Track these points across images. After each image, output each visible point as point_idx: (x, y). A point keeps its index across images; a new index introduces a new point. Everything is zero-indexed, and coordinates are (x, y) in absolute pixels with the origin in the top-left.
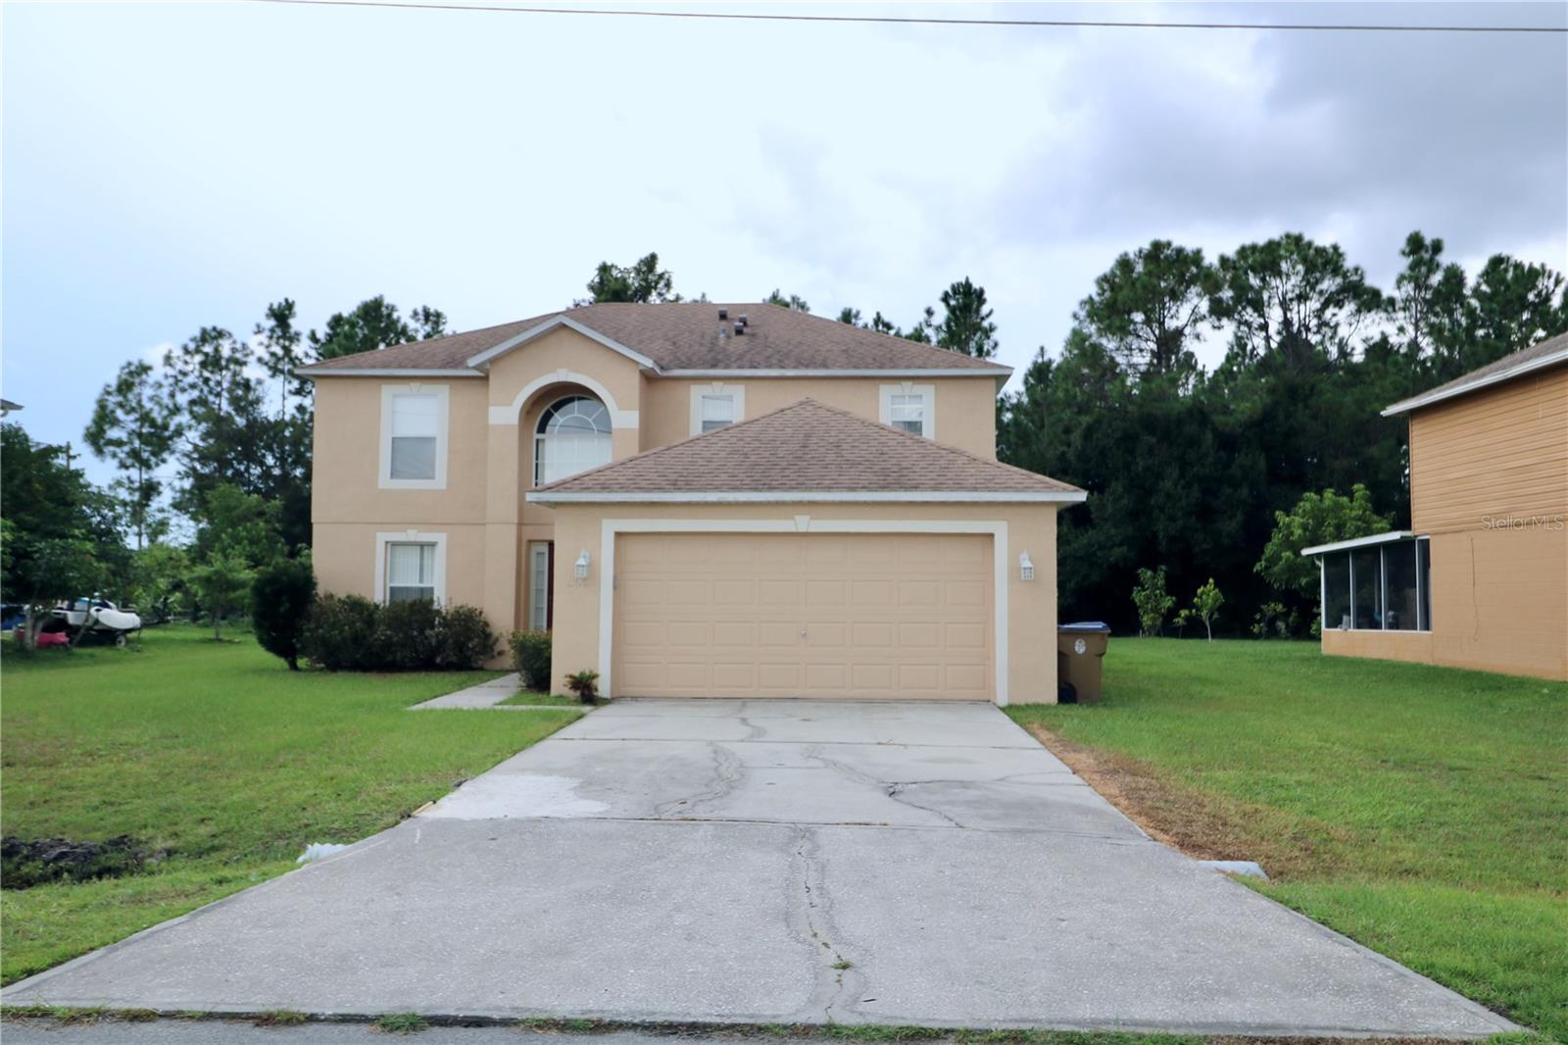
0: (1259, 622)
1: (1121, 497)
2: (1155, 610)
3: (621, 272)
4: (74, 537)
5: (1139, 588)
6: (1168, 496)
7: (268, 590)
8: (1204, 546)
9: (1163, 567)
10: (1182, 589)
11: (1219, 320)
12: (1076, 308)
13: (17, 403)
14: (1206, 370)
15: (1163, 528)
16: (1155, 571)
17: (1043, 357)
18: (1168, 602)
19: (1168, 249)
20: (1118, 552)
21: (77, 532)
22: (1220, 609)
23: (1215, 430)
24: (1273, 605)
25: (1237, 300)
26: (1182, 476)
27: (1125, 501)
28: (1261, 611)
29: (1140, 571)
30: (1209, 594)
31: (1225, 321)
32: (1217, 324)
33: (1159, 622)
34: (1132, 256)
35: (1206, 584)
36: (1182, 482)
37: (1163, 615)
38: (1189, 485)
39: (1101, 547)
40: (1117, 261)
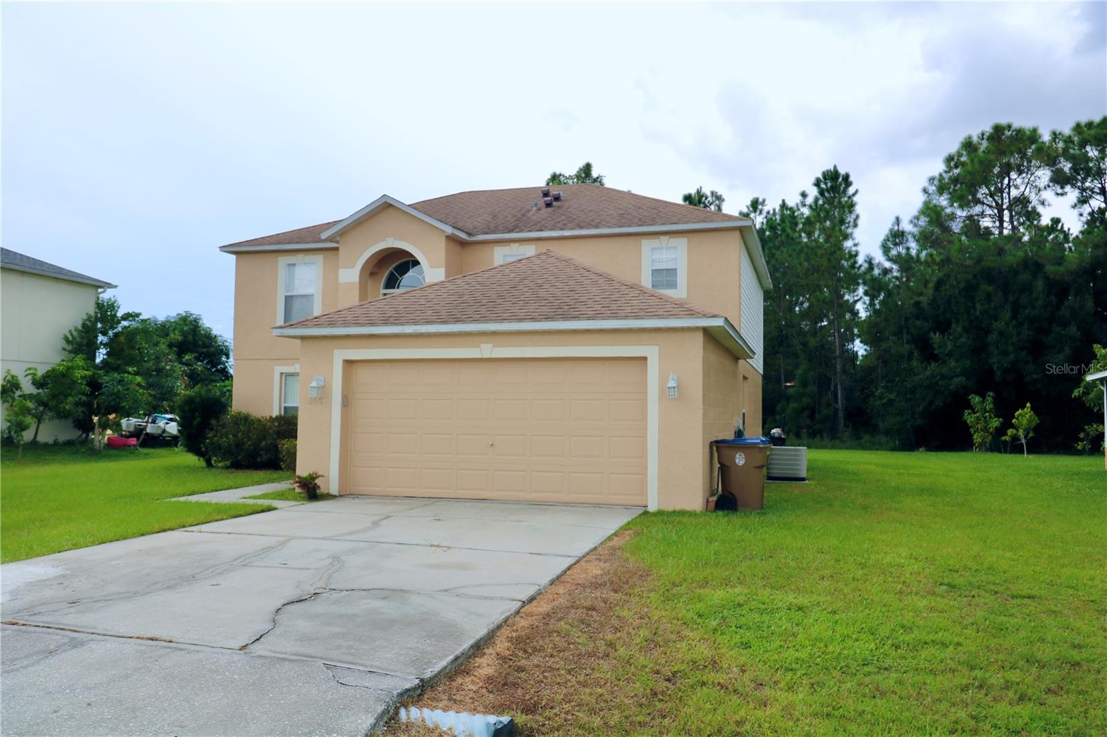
0: (1082, 440)
1: (961, 336)
2: (985, 429)
3: (567, 178)
4: (129, 373)
5: (970, 411)
6: (1001, 334)
7: (186, 408)
8: (1035, 376)
9: (991, 394)
10: (1006, 411)
11: (1062, 188)
12: (925, 183)
13: (114, 283)
14: (1071, 232)
15: (996, 361)
16: (983, 396)
17: (898, 225)
18: (995, 423)
19: (1009, 131)
20: (957, 381)
21: (130, 369)
22: (1036, 429)
23: (1047, 278)
24: (1095, 426)
25: (1075, 169)
26: (1014, 317)
27: (963, 340)
28: (1084, 430)
29: (970, 397)
30: (1025, 416)
31: (1068, 188)
32: (1060, 191)
33: (989, 439)
34: (975, 139)
35: (1023, 407)
36: (1014, 322)
37: (991, 433)
38: (1020, 324)
39: (943, 377)
40: (962, 143)
